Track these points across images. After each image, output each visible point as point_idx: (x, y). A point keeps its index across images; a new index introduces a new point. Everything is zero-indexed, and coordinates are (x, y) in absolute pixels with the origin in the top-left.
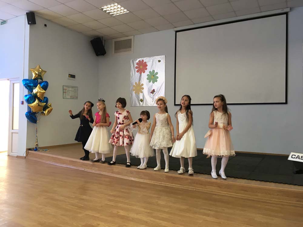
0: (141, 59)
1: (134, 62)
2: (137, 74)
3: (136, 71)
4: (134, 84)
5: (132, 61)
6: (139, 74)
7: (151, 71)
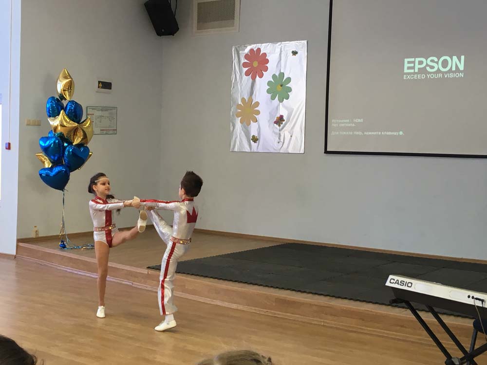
0: (254, 47)
1: (240, 52)
2: (247, 80)
3: (244, 72)
4: (240, 103)
5: (236, 48)
6: (251, 80)
7: (277, 74)
